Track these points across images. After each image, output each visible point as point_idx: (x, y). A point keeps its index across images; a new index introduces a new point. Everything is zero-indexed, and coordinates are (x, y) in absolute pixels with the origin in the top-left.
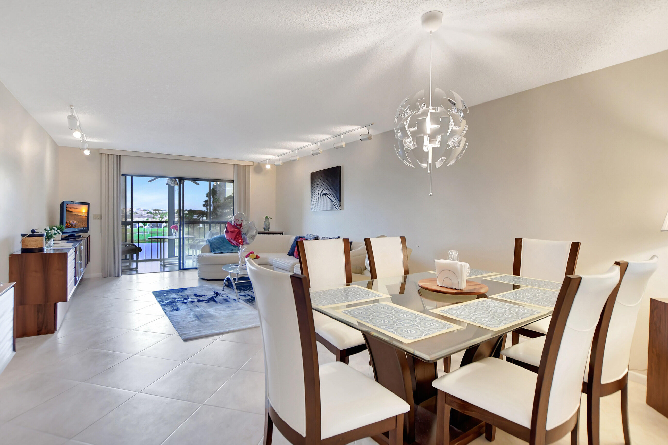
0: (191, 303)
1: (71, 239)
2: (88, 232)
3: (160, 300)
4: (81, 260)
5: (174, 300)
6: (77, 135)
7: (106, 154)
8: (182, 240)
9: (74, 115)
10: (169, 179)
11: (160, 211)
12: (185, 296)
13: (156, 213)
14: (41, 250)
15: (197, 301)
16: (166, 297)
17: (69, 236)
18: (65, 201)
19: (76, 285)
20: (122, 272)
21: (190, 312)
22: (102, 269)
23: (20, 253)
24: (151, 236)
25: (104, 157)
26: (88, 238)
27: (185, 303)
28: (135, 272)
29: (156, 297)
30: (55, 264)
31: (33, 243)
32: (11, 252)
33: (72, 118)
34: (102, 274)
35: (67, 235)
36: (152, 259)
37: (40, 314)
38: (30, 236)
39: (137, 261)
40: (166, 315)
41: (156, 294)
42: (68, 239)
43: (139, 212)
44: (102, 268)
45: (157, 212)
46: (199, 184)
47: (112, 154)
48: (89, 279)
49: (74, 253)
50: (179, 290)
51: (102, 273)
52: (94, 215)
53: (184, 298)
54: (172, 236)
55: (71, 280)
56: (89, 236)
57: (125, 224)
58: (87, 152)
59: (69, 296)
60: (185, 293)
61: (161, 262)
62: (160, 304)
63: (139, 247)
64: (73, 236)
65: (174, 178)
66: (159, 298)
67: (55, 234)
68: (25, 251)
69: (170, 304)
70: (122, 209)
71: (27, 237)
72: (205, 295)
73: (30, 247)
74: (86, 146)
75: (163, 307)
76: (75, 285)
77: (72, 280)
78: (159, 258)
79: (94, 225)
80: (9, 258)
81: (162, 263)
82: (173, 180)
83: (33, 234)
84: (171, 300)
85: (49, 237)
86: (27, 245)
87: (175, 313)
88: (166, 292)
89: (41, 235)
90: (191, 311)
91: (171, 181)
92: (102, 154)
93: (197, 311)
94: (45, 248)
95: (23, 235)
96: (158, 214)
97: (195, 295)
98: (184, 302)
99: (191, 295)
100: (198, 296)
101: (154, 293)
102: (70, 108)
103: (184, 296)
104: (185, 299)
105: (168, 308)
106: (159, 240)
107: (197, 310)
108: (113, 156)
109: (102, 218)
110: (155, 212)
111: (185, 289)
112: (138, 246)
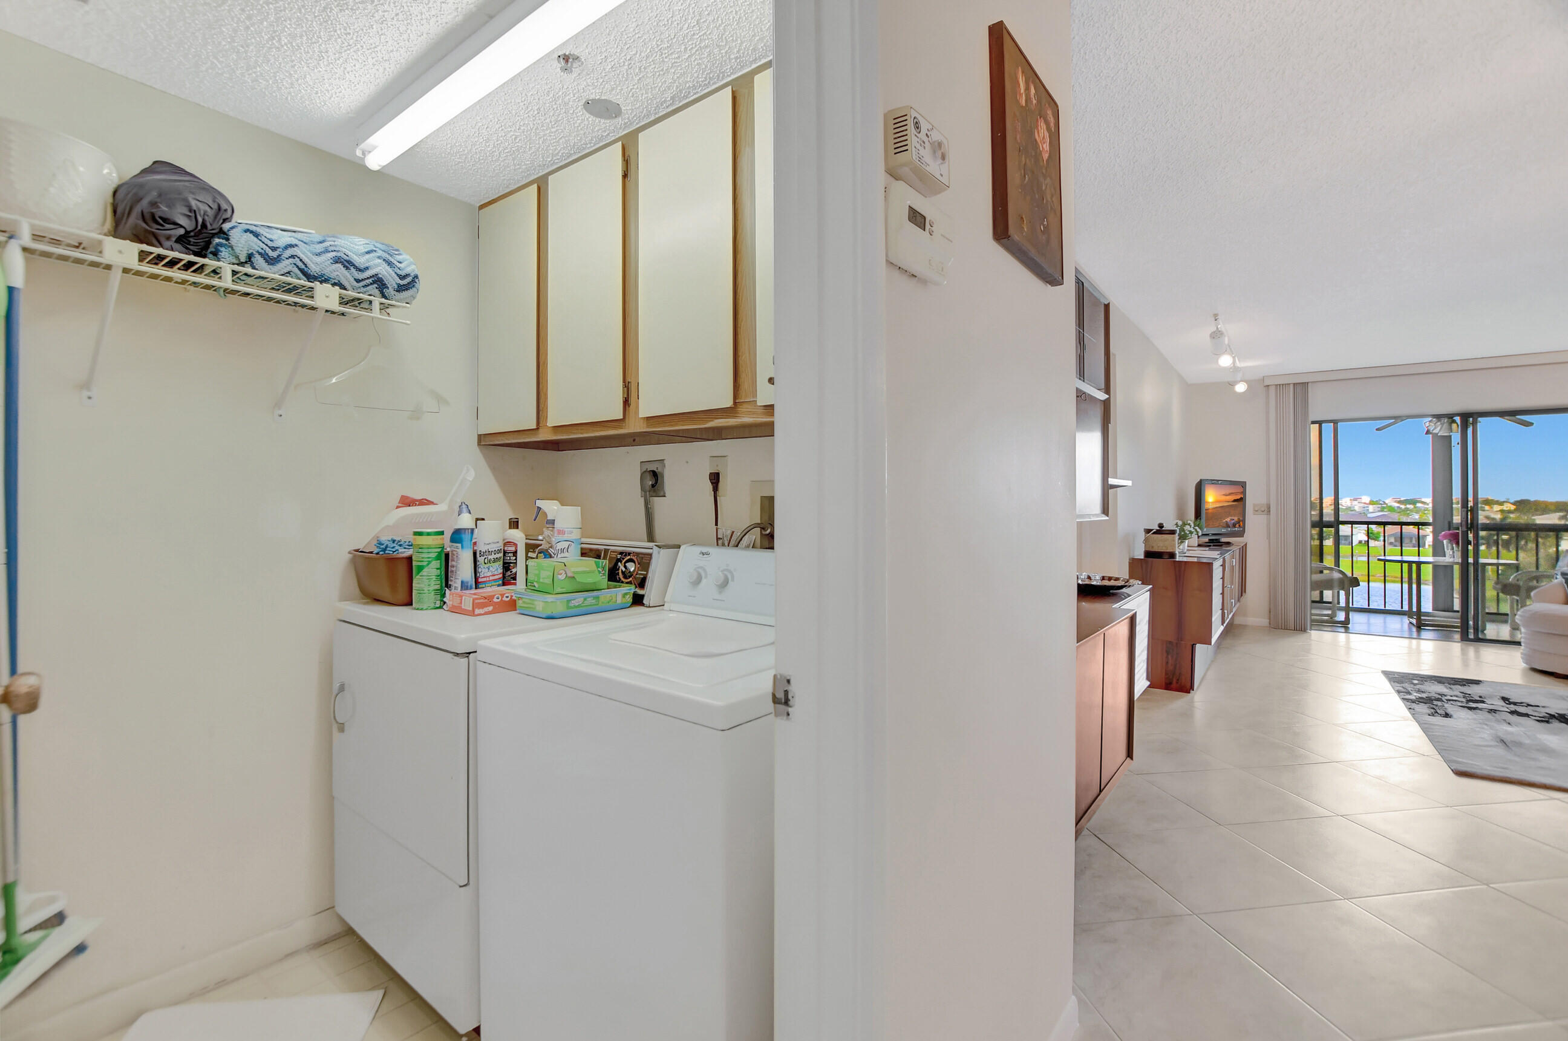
0: (1488, 712)
1: (1214, 546)
2: (1243, 537)
3: (1401, 688)
4: (1232, 583)
5: (1440, 697)
6: (1225, 361)
7: (1277, 385)
8: (1471, 569)
9: (1219, 329)
10: (1434, 419)
11: (1419, 505)
12: (1472, 696)
13: (1407, 509)
14: (1172, 555)
15: (1509, 713)
16: (1418, 687)
17: (1211, 541)
18: (1203, 480)
19: (1225, 625)
20: (1311, 625)
21: (1483, 728)
22: (1270, 612)
23: (1142, 557)
24: (1385, 555)
25: (1272, 390)
26: (1243, 547)
27: (1470, 708)
28: (1343, 630)
29: (1390, 683)
30: (1193, 579)
31: (1161, 544)
32: (1132, 557)
33: (1216, 335)
34: (1270, 622)
35: (1206, 539)
36: (1387, 608)
37: (1170, 657)
38: (1158, 532)
39: (1348, 609)
40: (1415, 719)
41: (1390, 676)
42: (1210, 546)
43: (1356, 508)
44: (1270, 609)
45: (1410, 507)
46: (1532, 424)
47: (1289, 384)
48: (1243, 627)
49: (1221, 567)
50: (1456, 680)
51: (1270, 619)
52: (1255, 505)
53: (1468, 699)
54: (1444, 558)
55: (1217, 612)
56: (1246, 544)
57: (1320, 524)
58: (1241, 388)
59: (1214, 640)
60: (1474, 691)
61: (1412, 618)
62: (1399, 697)
63: (1354, 576)
64: (1217, 541)
65: (1450, 416)
66: (1399, 685)
67: (1191, 532)
68: (1149, 554)
69: (1428, 701)
70: (1312, 499)
71: (1154, 533)
72: (1538, 706)
73: (1156, 549)
74: (1239, 376)
75: (1409, 703)
76: (1222, 624)
77: (1218, 614)
78: (1406, 608)
79: (1254, 523)
80: (1129, 563)
81: (1414, 621)
82: (1446, 421)
83: (1161, 530)
84: (1430, 695)
85: (1183, 538)
86: (1152, 547)
87: (1438, 720)
88: (1418, 678)
89: (1173, 532)
90: (1485, 727)
91: (1439, 423)
92: (1268, 386)
93: (1506, 731)
94: (1177, 552)
95: (1148, 531)
96: (1411, 511)
97: (1504, 699)
98: (1469, 706)
99: (1491, 697)
100: (1510, 703)
101: (1388, 675)
102: (1213, 319)
103: (1470, 694)
104: (1470, 700)
105: (1423, 708)
106: (1407, 564)
107: (1505, 728)
108: (1292, 386)
109: (1270, 511)
110: (1403, 507)
111: (1477, 682)
112: (1350, 575)
